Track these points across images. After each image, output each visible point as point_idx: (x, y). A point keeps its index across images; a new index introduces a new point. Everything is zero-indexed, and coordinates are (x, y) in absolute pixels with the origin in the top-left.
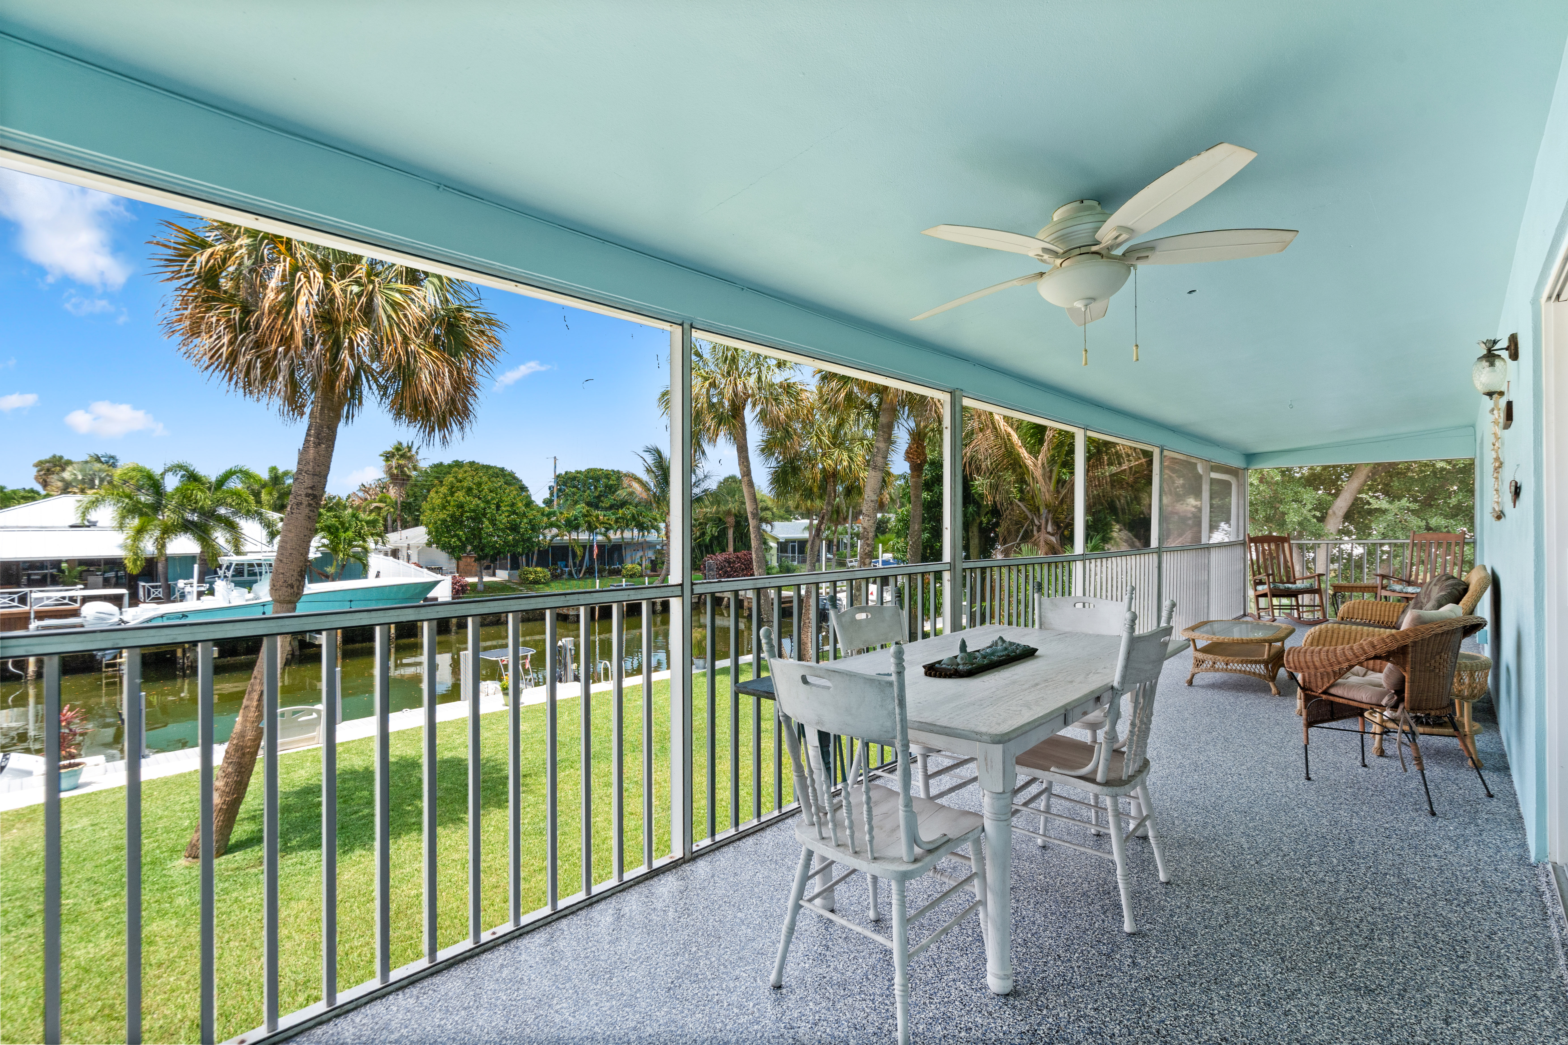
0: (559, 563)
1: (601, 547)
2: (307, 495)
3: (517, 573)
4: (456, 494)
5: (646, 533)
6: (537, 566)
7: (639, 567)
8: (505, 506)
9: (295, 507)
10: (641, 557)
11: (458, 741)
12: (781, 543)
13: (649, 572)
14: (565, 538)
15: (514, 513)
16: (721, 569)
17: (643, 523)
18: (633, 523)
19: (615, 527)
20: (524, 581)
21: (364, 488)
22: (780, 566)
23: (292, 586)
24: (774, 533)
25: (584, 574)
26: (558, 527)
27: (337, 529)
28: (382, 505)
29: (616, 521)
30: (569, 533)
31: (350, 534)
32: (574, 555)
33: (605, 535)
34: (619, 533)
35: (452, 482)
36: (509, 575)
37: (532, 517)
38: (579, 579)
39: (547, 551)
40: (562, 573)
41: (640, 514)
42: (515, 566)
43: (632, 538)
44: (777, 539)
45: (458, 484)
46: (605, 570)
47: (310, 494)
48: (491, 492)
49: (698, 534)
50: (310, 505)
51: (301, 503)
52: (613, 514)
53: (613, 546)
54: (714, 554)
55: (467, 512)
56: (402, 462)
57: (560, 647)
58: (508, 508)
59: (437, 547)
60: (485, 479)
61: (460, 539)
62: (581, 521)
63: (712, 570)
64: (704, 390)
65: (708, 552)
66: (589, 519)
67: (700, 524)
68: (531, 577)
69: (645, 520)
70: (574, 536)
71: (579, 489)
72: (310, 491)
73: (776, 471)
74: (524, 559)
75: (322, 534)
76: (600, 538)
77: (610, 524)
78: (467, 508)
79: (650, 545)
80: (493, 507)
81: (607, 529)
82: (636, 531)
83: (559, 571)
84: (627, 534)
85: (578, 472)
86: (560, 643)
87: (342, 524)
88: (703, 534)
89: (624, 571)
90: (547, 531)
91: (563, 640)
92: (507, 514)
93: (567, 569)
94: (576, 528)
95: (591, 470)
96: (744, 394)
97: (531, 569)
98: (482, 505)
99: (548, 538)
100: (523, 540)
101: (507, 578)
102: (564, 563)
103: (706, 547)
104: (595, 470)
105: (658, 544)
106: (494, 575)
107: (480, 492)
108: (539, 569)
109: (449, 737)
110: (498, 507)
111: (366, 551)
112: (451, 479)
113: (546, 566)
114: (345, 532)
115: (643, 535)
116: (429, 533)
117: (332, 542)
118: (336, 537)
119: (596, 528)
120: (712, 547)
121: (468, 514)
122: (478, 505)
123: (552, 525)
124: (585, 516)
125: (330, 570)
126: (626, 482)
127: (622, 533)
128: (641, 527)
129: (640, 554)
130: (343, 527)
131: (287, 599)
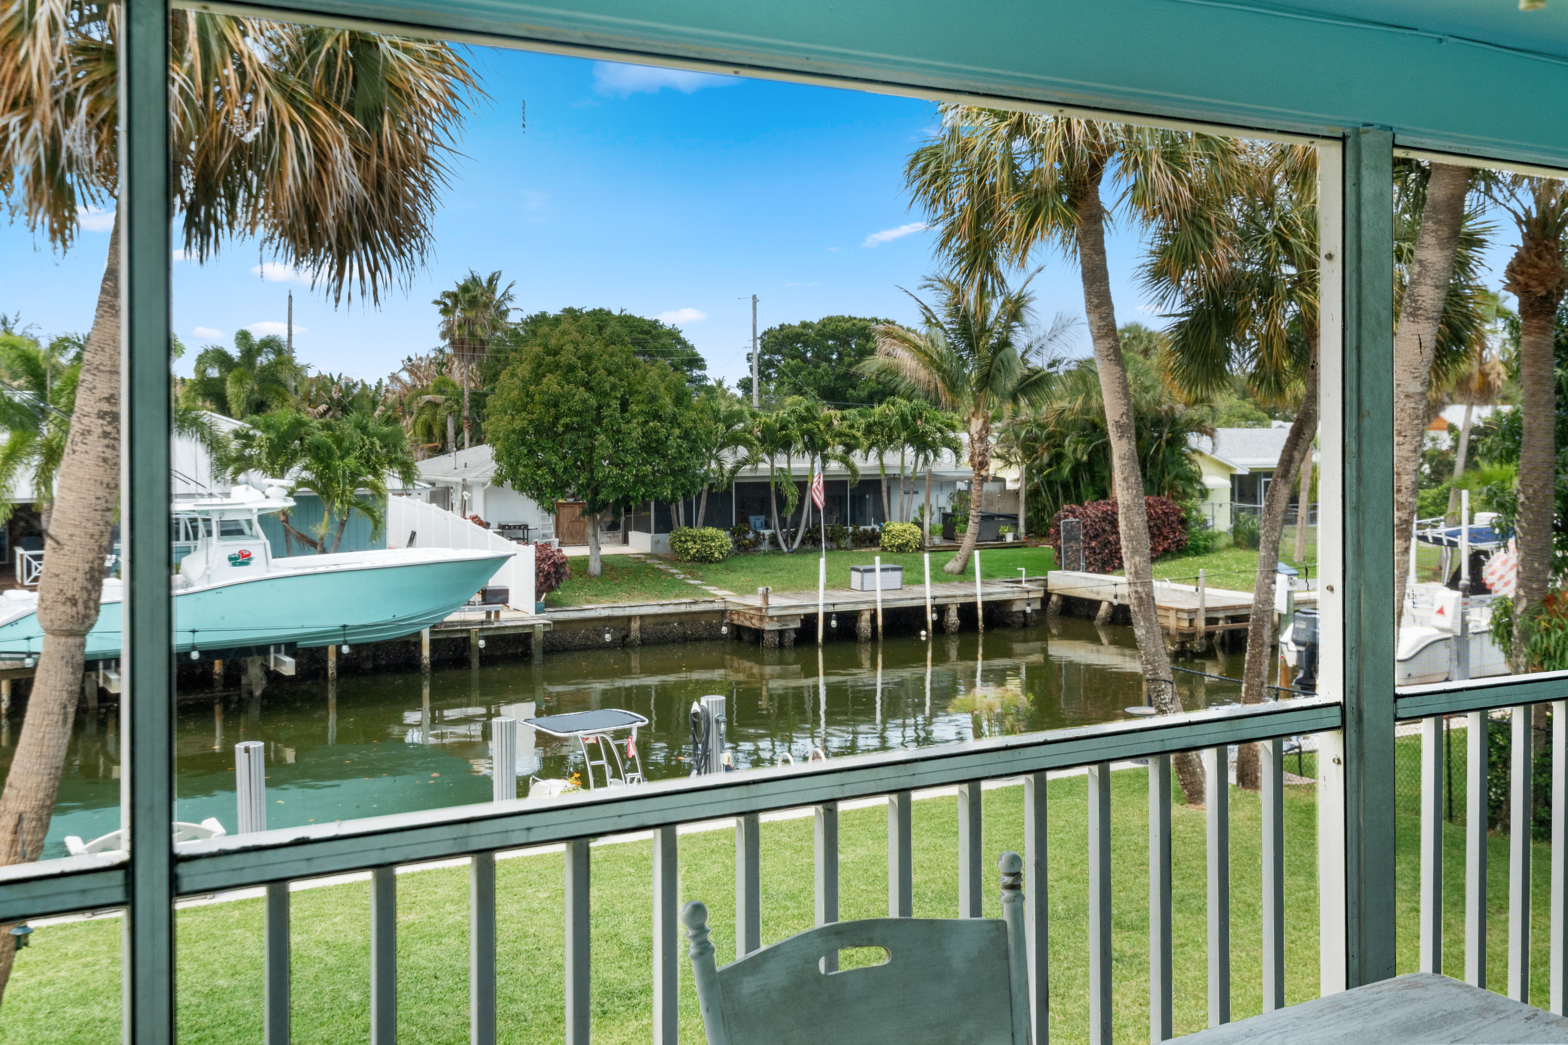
0: (752, 519)
1: (833, 487)
2: (102, 415)
3: (665, 538)
4: (545, 380)
5: (931, 457)
6: (707, 523)
7: (916, 529)
8: (638, 403)
9: (78, 439)
10: (922, 509)
11: (450, 920)
12: (1241, 477)
13: (937, 540)
14: (761, 466)
15: (657, 416)
16: (1096, 536)
17: (925, 434)
18: (904, 435)
19: (866, 444)
20: (678, 556)
21: (412, 367)
22: (1236, 531)
23: (74, 602)
24: (1221, 455)
25: (803, 542)
26: (748, 444)
27: (329, 450)
28: (440, 398)
29: (869, 430)
30: (771, 454)
31: (351, 461)
32: (782, 502)
33: (844, 460)
34: (873, 453)
35: (537, 356)
36: (656, 543)
37: (689, 425)
38: (792, 552)
39: (728, 493)
40: (758, 540)
41: (917, 415)
42: (664, 525)
43: (903, 467)
44: (1229, 468)
45: (549, 359)
46: (845, 534)
47: (106, 413)
48: (610, 373)
49: (1046, 459)
50: (106, 435)
51: (89, 432)
52: (862, 415)
53: (862, 482)
54: (1080, 502)
55: (564, 415)
56: (471, 314)
57: (696, 715)
58: (643, 407)
59: (513, 487)
60: (598, 347)
61: (553, 472)
62: (794, 431)
63: (1077, 539)
64: (997, 144)
65: (1067, 498)
66: (810, 426)
67: (1050, 436)
68: (693, 548)
69: (928, 428)
70: (781, 461)
71: (805, 360)
72: (106, 407)
73: (1180, 325)
74: (681, 510)
75: (307, 460)
76: (834, 466)
77: (854, 437)
78: (563, 408)
79: (943, 482)
80: (615, 404)
81: (850, 448)
82: (910, 451)
83: (751, 535)
84: (892, 459)
85: (805, 325)
86: (695, 707)
87: (339, 441)
88: (1058, 458)
89: (885, 538)
90: (726, 453)
91: (704, 700)
92: (641, 419)
93: (767, 532)
94: (786, 445)
95: (830, 319)
96: (1092, 146)
97: (695, 531)
98: (593, 402)
99: (728, 466)
100: (673, 473)
101: (648, 550)
102: (762, 518)
103: (1065, 486)
104: (842, 319)
105: (962, 479)
106: (626, 541)
107: (590, 374)
108: (710, 531)
109: (437, 908)
110: (624, 406)
111: (379, 494)
112: (537, 349)
113: (723, 525)
114: (342, 458)
115: (926, 459)
116: (498, 459)
117: (320, 476)
118: (327, 467)
119: (826, 445)
120: (1077, 486)
121: (568, 420)
122: (584, 401)
123: (735, 440)
124: (802, 419)
125: (321, 530)
126: (883, 345)
127: (880, 455)
128: (922, 443)
129: (919, 500)
130: (339, 446)
131: (65, 627)
